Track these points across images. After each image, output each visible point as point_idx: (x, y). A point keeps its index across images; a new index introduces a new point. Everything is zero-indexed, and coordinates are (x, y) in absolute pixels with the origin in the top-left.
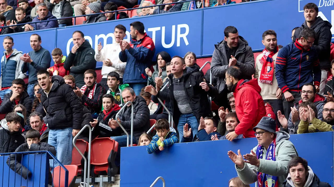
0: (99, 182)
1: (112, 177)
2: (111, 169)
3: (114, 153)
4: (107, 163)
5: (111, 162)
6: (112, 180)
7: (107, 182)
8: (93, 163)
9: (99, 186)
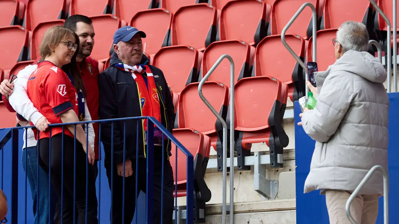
0: (253, 166)
1: (278, 155)
2: (276, 139)
3: (281, 106)
4: (267, 126)
5: (274, 126)
6: (279, 162)
7: (268, 164)
8: (238, 129)
9: (253, 173)
